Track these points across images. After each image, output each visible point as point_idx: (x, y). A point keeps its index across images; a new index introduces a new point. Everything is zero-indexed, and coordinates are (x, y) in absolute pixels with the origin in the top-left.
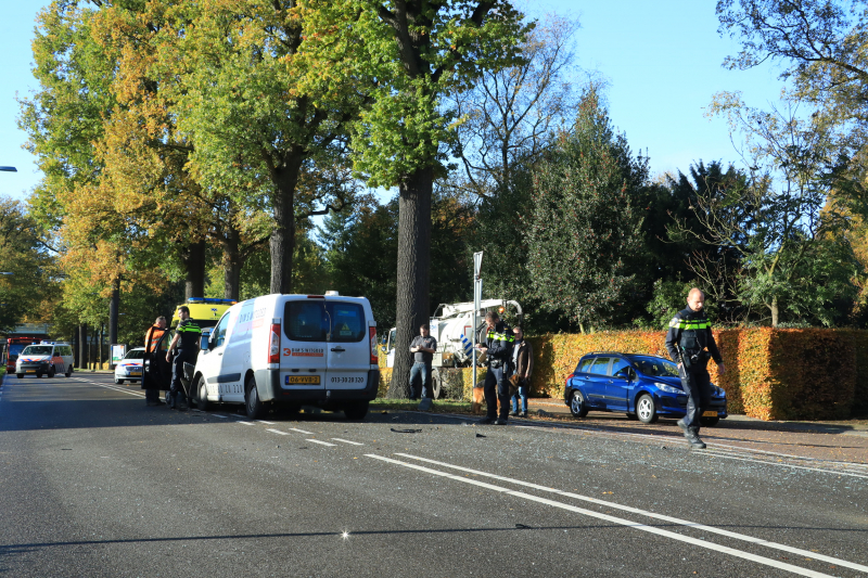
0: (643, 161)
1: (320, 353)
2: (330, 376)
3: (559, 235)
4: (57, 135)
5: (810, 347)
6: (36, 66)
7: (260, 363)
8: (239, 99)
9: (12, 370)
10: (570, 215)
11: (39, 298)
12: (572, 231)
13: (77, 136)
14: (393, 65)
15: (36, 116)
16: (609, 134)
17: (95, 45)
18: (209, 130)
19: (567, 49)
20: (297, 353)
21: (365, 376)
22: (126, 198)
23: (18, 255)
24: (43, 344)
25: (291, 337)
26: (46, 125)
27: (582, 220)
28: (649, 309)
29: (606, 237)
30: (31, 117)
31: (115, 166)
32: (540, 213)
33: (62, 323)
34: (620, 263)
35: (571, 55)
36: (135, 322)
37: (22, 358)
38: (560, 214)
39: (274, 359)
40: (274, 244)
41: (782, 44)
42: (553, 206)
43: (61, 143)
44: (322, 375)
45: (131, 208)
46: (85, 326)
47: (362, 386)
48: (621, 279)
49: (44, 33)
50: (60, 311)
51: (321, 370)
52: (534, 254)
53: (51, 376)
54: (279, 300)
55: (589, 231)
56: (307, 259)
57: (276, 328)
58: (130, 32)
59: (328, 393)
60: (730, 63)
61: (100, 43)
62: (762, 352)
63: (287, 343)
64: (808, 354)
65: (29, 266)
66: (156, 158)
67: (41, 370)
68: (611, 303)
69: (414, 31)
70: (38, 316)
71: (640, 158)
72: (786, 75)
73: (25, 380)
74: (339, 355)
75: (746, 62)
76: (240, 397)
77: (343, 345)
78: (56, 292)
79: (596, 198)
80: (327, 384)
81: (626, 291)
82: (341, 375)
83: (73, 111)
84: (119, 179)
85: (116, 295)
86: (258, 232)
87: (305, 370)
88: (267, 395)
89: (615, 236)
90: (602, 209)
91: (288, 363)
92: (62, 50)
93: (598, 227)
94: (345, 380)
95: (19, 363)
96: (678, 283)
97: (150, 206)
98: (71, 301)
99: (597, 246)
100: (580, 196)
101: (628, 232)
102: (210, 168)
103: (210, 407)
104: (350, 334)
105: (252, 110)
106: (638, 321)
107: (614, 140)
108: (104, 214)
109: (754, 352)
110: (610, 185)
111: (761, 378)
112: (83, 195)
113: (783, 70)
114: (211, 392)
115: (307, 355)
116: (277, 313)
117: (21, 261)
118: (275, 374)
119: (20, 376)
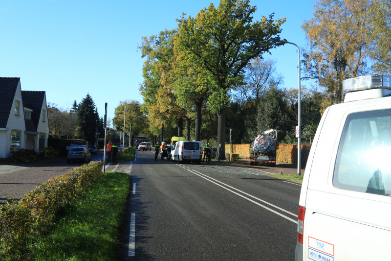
0: (285, 101)
1: (191, 152)
3: (264, 120)
4: (148, 92)
6: (143, 74)
7: (180, 154)
8: (187, 87)
9: (137, 148)
10: (266, 115)
11: (144, 128)
12: (266, 119)
13: (152, 92)
14: (216, 86)
15: (143, 88)
18: (180, 94)
19: (273, 68)
20: (186, 152)
21: (199, 156)
22: (163, 109)
23: (139, 117)
24: (144, 142)
25: (185, 149)
26: (145, 90)
27: (269, 116)
28: (285, 138)
29: (275, 120)
30: (142, 88)
31: (160, 101)
32: (259, 114)
33: (149, 134)
35: (275, 69)
36: (168, 135)
37: (140, 146)
38: (264, 114)
39: (182, 153)
40: (196, 121)
42: (262, 112)
43: (149, 94)
45: (164, 111)
46: (155, 136)
47: (199, 158)
49: (145, 66)
50: (149, 131)
51: (191, 155)
52: (258, 124)
53: (146, 151)
55: (270, 119)
56: (212, 119)
58: (164, 68)
61: (157, 71)
63: (184, 150)
65: (141, 119)
66: (169, 99)
67: (144, 149)
69: (221, 78)
70: (143, 133)
72: (316, 82)
73: (140, 152)
74: (194, 152)
76: (177, 159)
77: (195, 150)
78: (148, 126)
79: (272, 111)
80: (192, 158)
82: (194, 156)
83: (151, 86)
84: (161, 104)
85: (163, 128)
86: (193, 118)
87: (188, 155)
88: (181, 159)
89: (277, 120)
90: (274, 113)
91: (185, 154)
92: (149, 70)
93: (273, 118)
95: (139, 147)
97: (168, 110)
98: (151, 129)
100: (268, 110)
101: (280, 119)
102: (181, 103)
103: (173, 161)
104: (197, 148)
105: (190, 90)
106: (282, 141)
108: (158, 112)
110: (276, 107)
112: (153, 108)
114: (173, 158)
115: (188, 152)
116: (183, 144)
117: (139, 118)
118: (182, 156)
119: (139, 150)
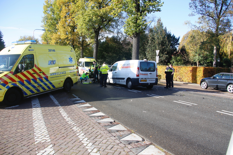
0: (169, 33)
2: (149, 79)
3: (154, 46)
5: (209, 71)
6: (44, 11)
8: (90, 17)
10: (156, 42)
12: (156, 46)
16: (163, 27)
17: (57, 6)
18: (84, 23)
20: (143, 74)
21: (155, 79)
25: (141, 70)
27: (159, 44)
28: (171, 62)
29: (163, 47)
32: (150, 42)
34: (166, 53)
41: (201, 12)
42: (152, 41)
44: (147, 79)
45: (64, 38)
47: (154, 82)
48: (166, 55)
49: (46, 4)
51: (147, 78)
52: (148, 50)
54: (139, 61)
55: (160, 46)
57: (138, 68)
59: (149, 84)
60: (189, 15)
62: (202, 71)
63: (140, 72)
64: (209, 72)
66: (69, 28)
68: (163, 60)
71: (169, 32)
74: (151, 75)
75: (193, 15)
76: (124, 83)
77: (151, 72)
79: (162, 39)
80: (149, 82)
81: (167, 58)
82: (151, 79)
83: (52, 19)
84: (62, 32)
87: (144, 78)
90: (162, 42)
91: (141, 77)
93: (163, 45)
94: (151, 80)
96: (176, 57)
97: (67, 38)
99: (162, 49)
101: (167, 47)
104: (153, 70)
107: (164, 28)
108: (58, 39)
109: (200, 72)
110: (164, 37)
111: (201, 77)
112: (54, 36)
113: (199, 17)
115: (145, 75)
116: (138, 65)
